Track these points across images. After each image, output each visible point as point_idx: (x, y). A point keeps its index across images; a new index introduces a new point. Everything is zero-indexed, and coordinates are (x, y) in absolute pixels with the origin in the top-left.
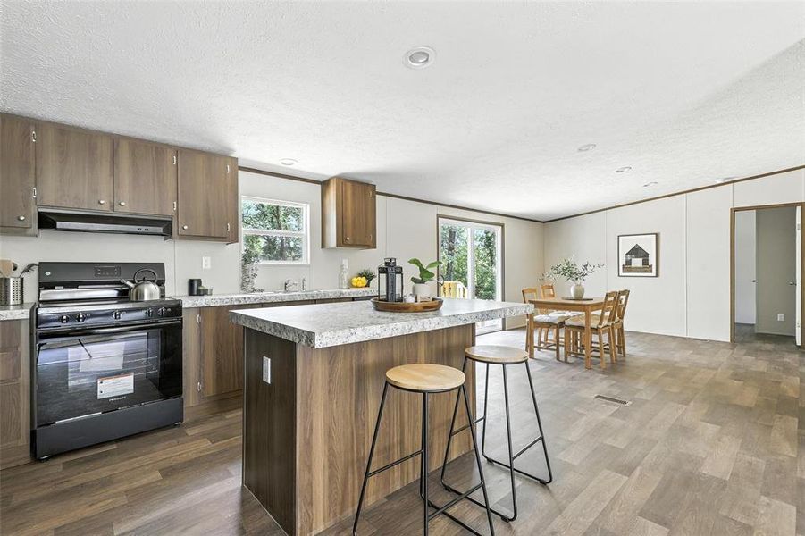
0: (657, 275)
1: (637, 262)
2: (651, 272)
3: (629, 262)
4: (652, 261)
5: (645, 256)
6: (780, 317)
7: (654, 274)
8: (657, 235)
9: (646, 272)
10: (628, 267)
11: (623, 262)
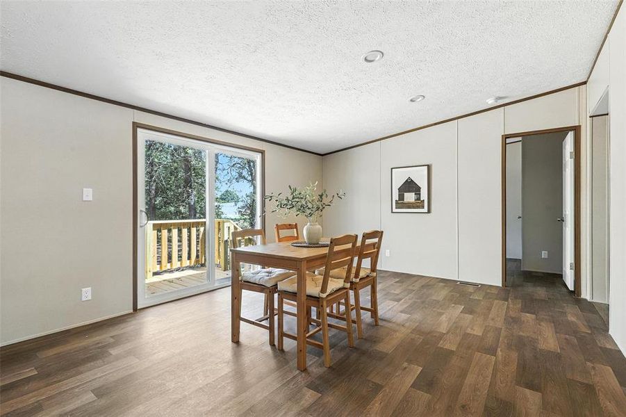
0: (429, 211)
1: (410, 197)
2: (423, 207)
3: (401, 197)
4: (424, 196)
5: (417, 190)
6: (544, 254)
7: (426, 210)
8: (429, 167)
9: (418, 207)
10: (401, 203)
11: (396, 197)
